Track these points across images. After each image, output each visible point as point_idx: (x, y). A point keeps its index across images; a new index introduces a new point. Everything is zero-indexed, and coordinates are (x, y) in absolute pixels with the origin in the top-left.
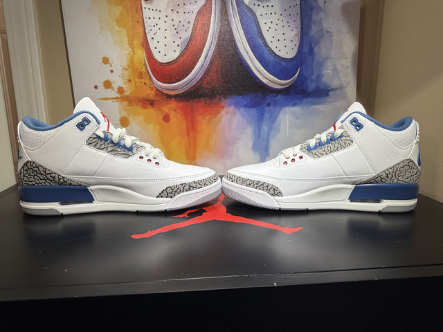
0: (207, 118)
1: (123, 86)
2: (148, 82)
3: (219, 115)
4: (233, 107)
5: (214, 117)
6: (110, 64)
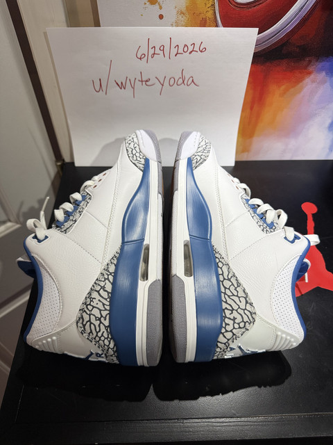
0: (283, 87)
3: (301, 84)
4: (324, 73)
5: (293, 87)
6: (159, 4)
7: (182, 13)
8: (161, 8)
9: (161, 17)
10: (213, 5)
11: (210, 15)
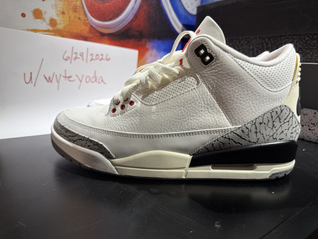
1: (55, 17)
2: (82, 17)
11: (79, 3)
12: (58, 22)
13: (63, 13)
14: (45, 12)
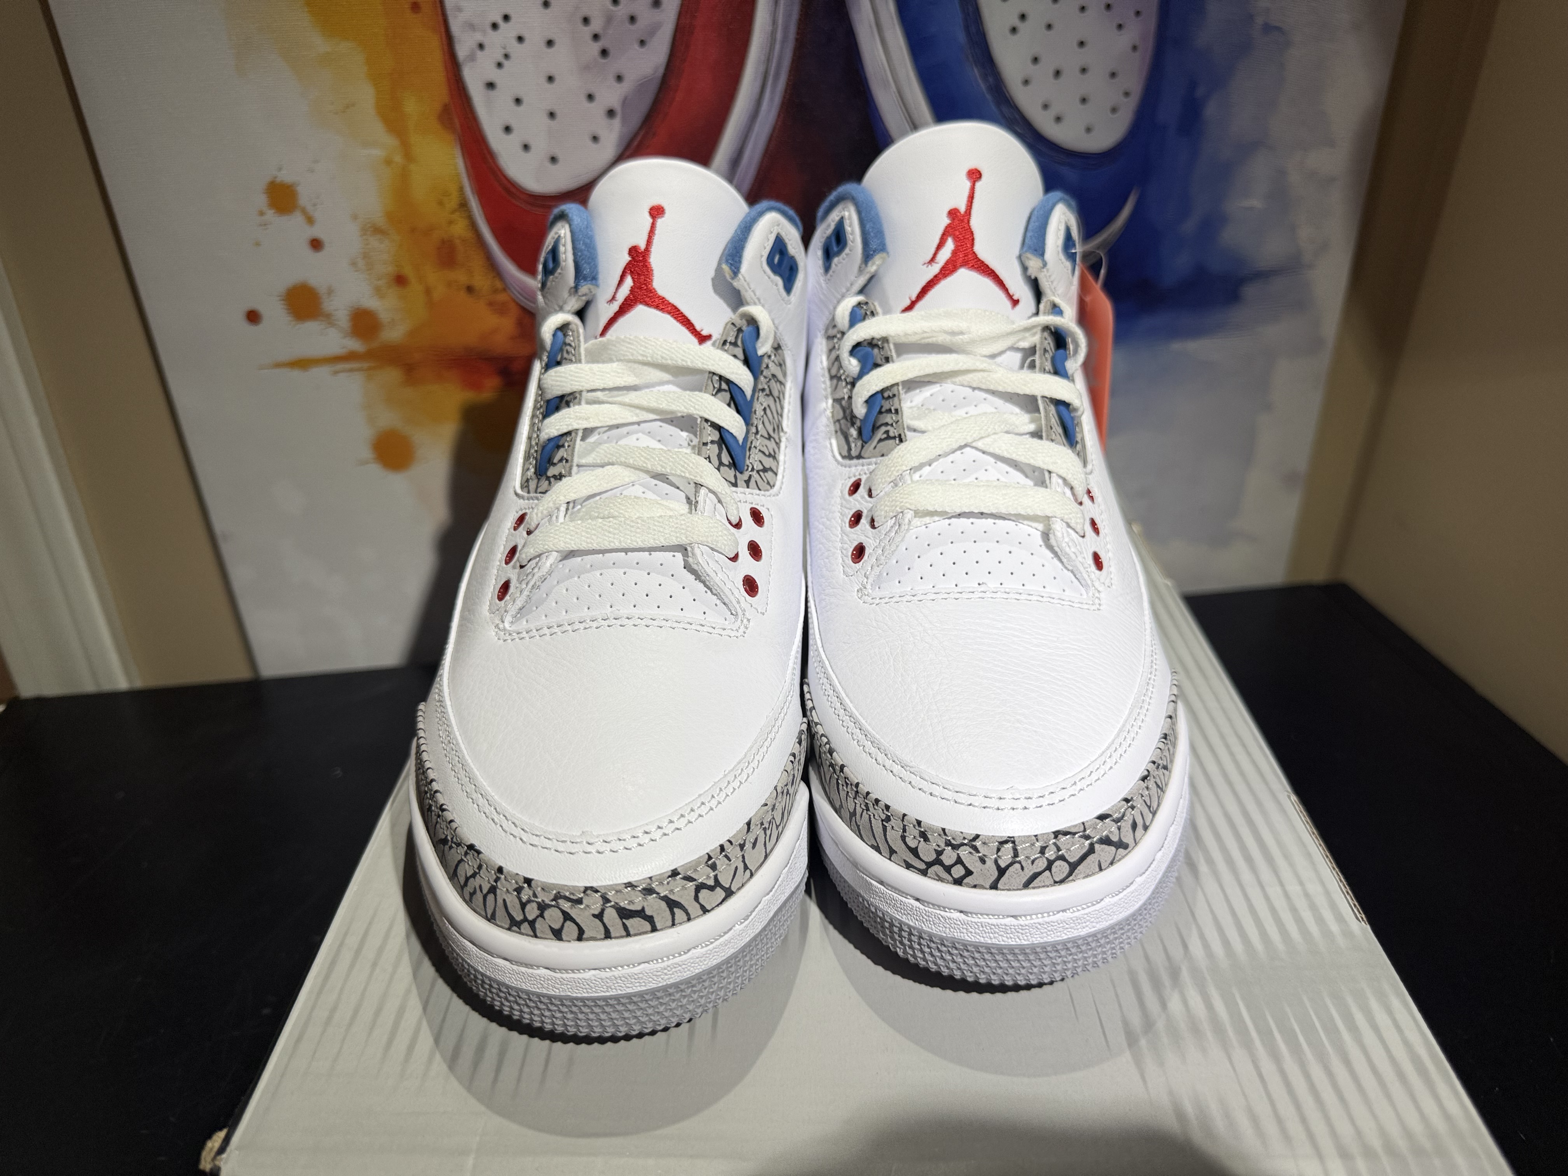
1: (372, 304)
6: (304, 212)
7: (377, 230)
8: (310, 220)
9: (316, 244)
10: (464, 205)
11: (459, 229)
12: (384, 316)
13: (400, 280)
14: (330, 291)
